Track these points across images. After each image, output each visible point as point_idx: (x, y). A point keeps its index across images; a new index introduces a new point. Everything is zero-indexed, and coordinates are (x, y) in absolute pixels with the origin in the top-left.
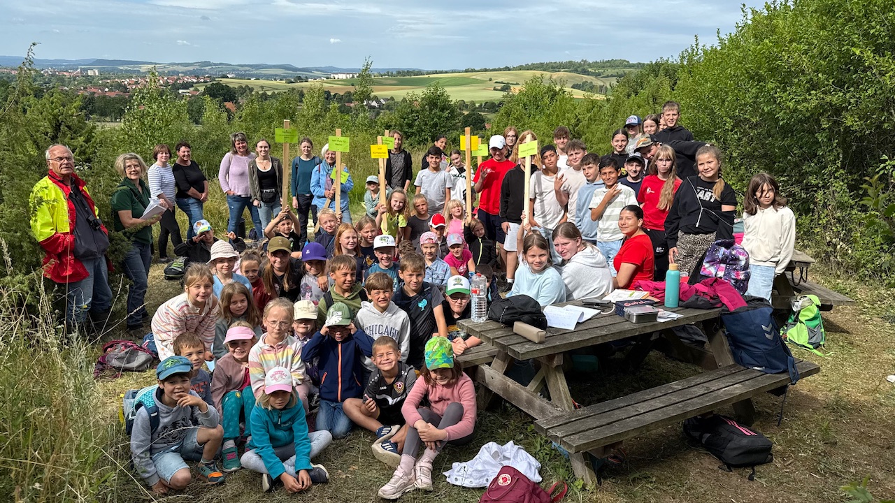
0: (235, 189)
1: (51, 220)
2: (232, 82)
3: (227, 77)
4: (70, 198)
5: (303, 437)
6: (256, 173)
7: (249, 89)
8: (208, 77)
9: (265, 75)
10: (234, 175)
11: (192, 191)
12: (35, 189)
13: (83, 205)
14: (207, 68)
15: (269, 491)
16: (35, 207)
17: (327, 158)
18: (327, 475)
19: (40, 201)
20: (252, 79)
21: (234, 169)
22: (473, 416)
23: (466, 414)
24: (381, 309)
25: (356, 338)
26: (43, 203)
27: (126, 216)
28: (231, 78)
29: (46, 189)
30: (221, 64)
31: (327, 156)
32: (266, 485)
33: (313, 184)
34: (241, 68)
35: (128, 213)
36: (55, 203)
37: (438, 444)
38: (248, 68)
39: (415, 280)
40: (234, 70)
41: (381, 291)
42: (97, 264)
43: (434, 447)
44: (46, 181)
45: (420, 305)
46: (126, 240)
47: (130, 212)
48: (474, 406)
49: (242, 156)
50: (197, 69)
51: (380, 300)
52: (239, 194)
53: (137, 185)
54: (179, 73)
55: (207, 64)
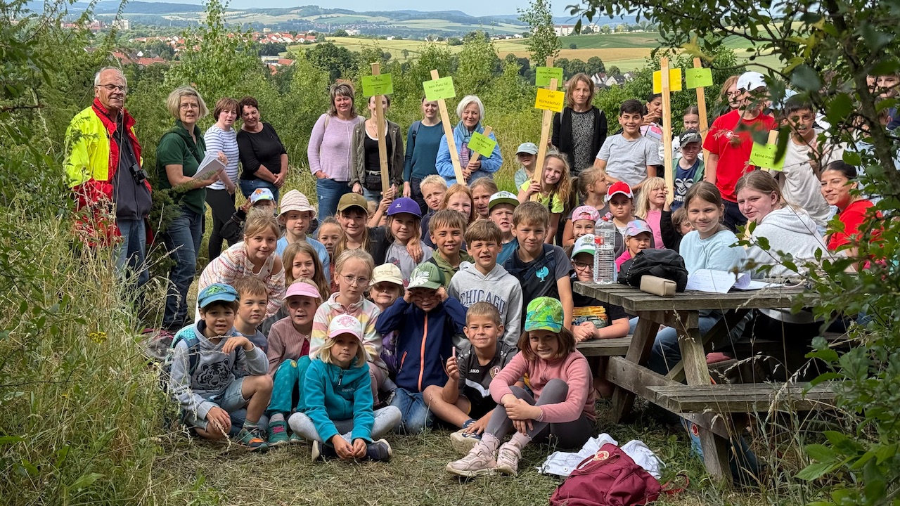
0: (327, 170)
1: (88, 162)
2: (353, 44)
3: (346, 35)
4: (114, 137)
5: (366, 408)
6: (362, 141)
7: (383, 55)
8: (313, 34)
9: (412, 32)
10: (329, 147)
11: (263, 169)
12: (73, 122)
13: (129, 149)
14: (312, 19)
15: (319, 459)
16: (70, 144)
17: (466, 119)
18: (389, 449)
19: (77, 136)
20: (389, 39)
21: (331, 138)
22: (580, 398)
23: (572, 395)
24: (484, 271)
25: (447, 306)
26: (80, 138)
27: (175, 172)
28: (352, 36)
29: (88, 121)
30: (336, 11)
31: (465, 115)
32: (316, 451)
33: (440, 159)
34: (371, 19)
35: (178, 169)
36: (96, 140)
37: (530, 425)
38: (383, 19)
39: (532, 237)
40: (358, 23)
41: (483, 242)
42: (134, 229)
43: (524, 428)
44: (89, 111)
45: (539, 275)
46: (172, 201)
47: (180, 167)
48: (585, 386)
49: (343, 119)
50: (295, 21)
51: (482, 255)
52: (332, 177)
53: (192, 134)
54: (263, 26)
55: (313, 10)
